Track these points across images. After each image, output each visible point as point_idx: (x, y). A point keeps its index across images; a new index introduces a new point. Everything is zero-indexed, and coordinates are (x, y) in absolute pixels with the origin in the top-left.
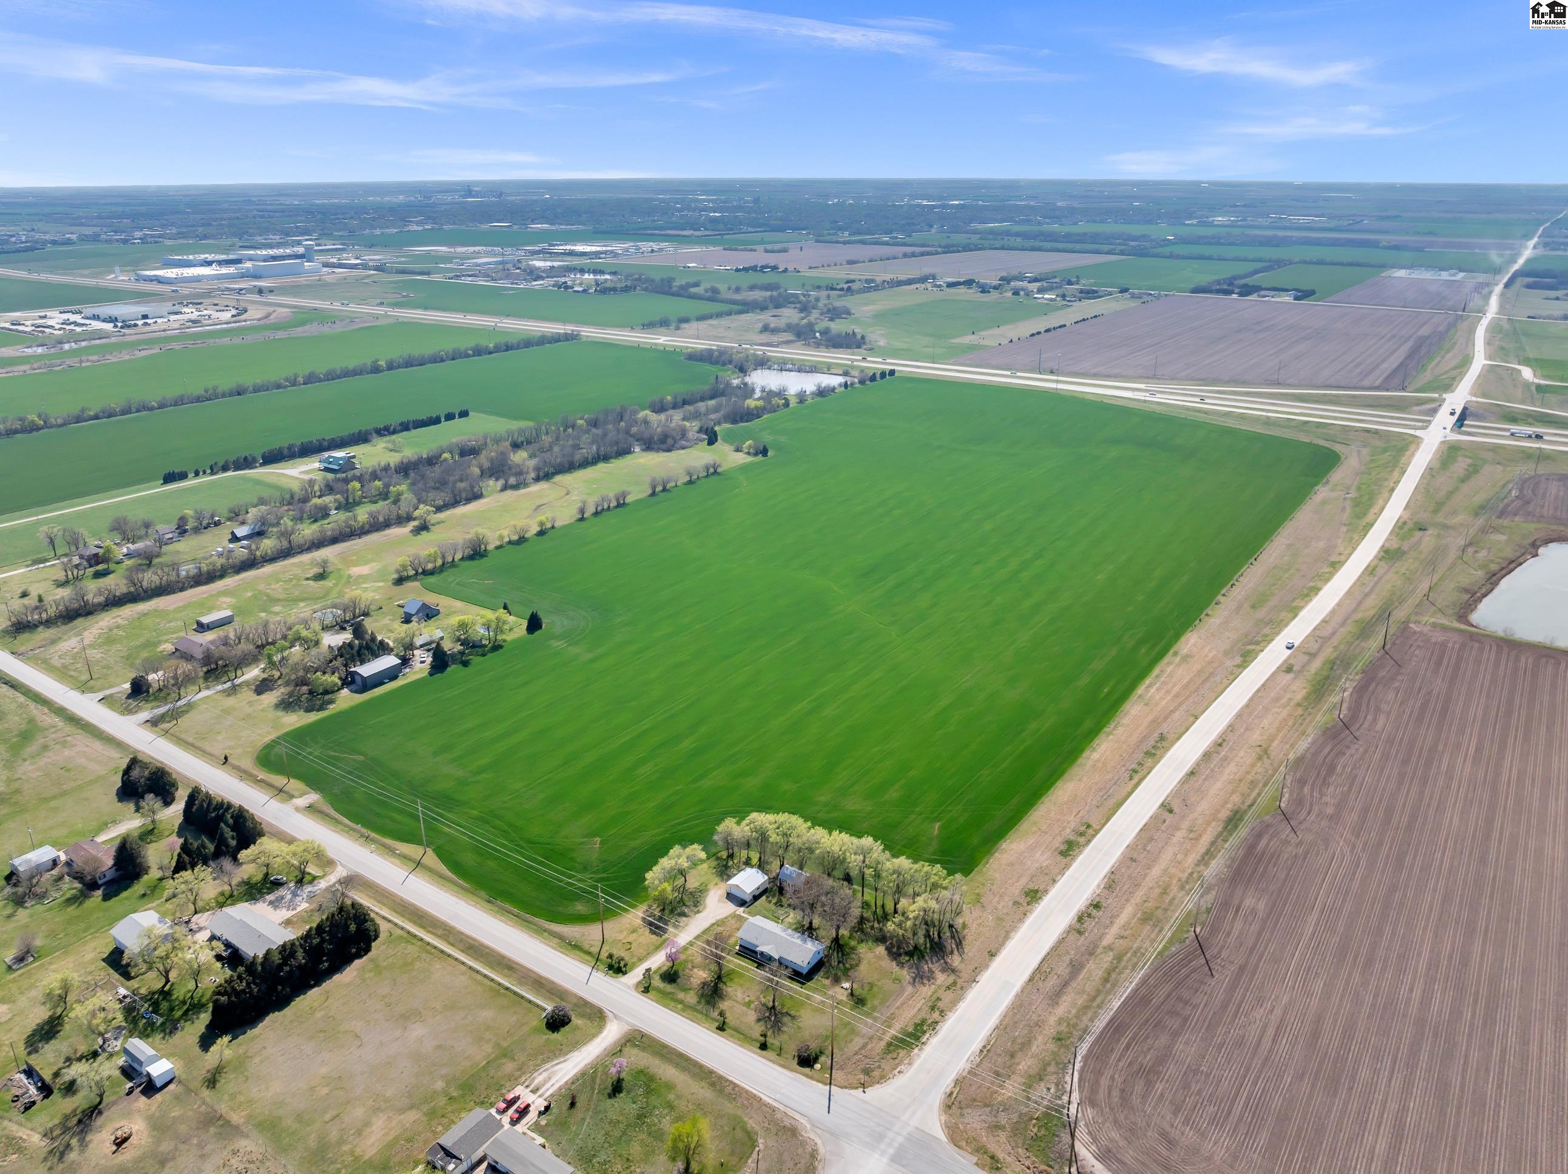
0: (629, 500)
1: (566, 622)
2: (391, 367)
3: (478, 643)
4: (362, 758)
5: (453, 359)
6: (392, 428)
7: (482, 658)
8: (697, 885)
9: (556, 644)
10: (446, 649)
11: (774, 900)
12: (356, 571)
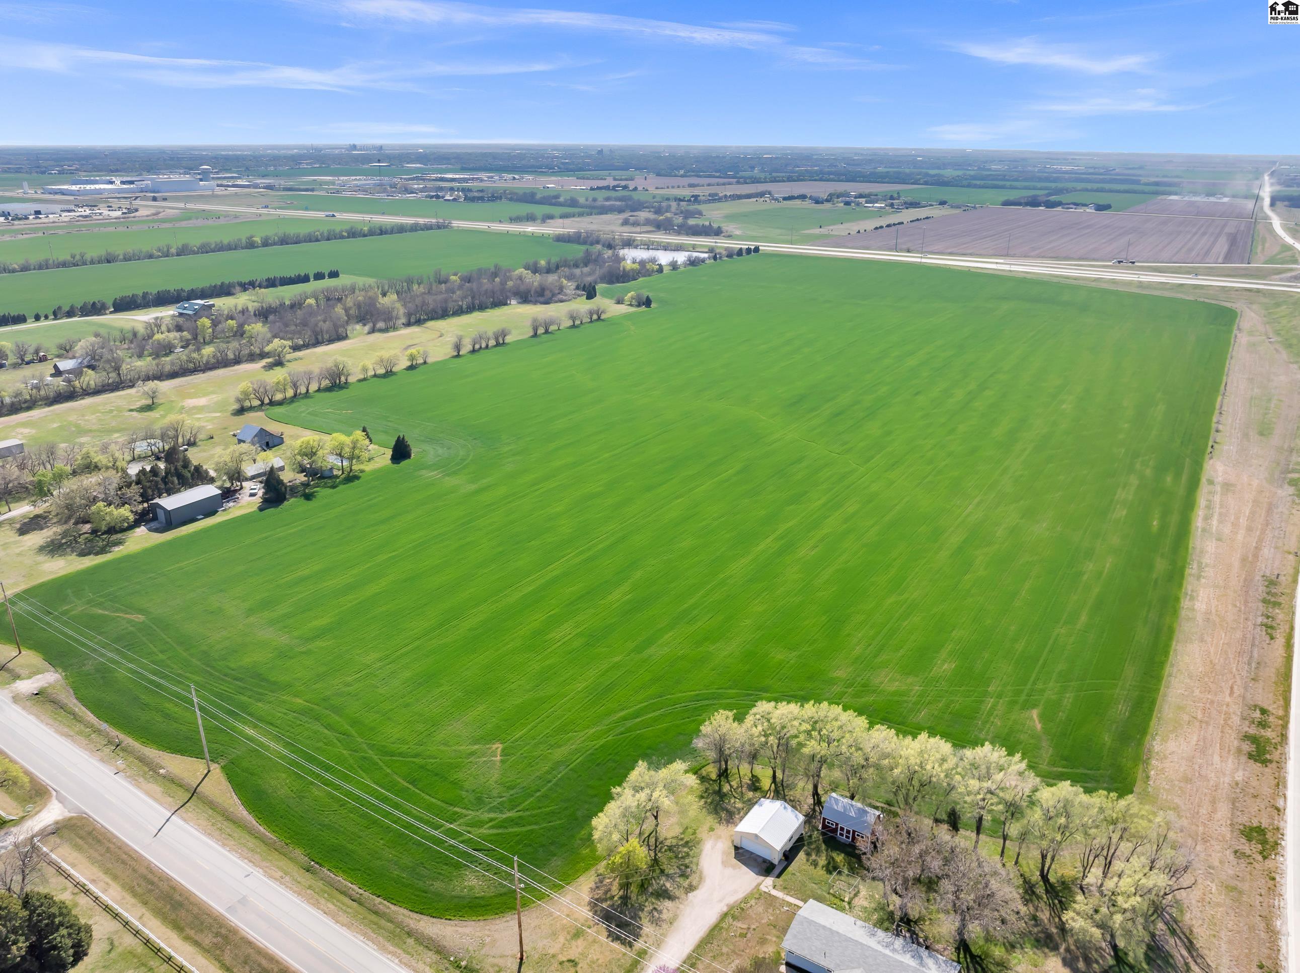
0: (508, 339)
1: (440, 451)
2: (266, 243)
3: (327, 474)
4: (141, 618)
5: (328, 239)
6: (258, 282)
7: (331, 490)
8: (676, 831)
9: (429, 474)
10: (285, 481)
11: (822, 861)
12: (190, 402)
